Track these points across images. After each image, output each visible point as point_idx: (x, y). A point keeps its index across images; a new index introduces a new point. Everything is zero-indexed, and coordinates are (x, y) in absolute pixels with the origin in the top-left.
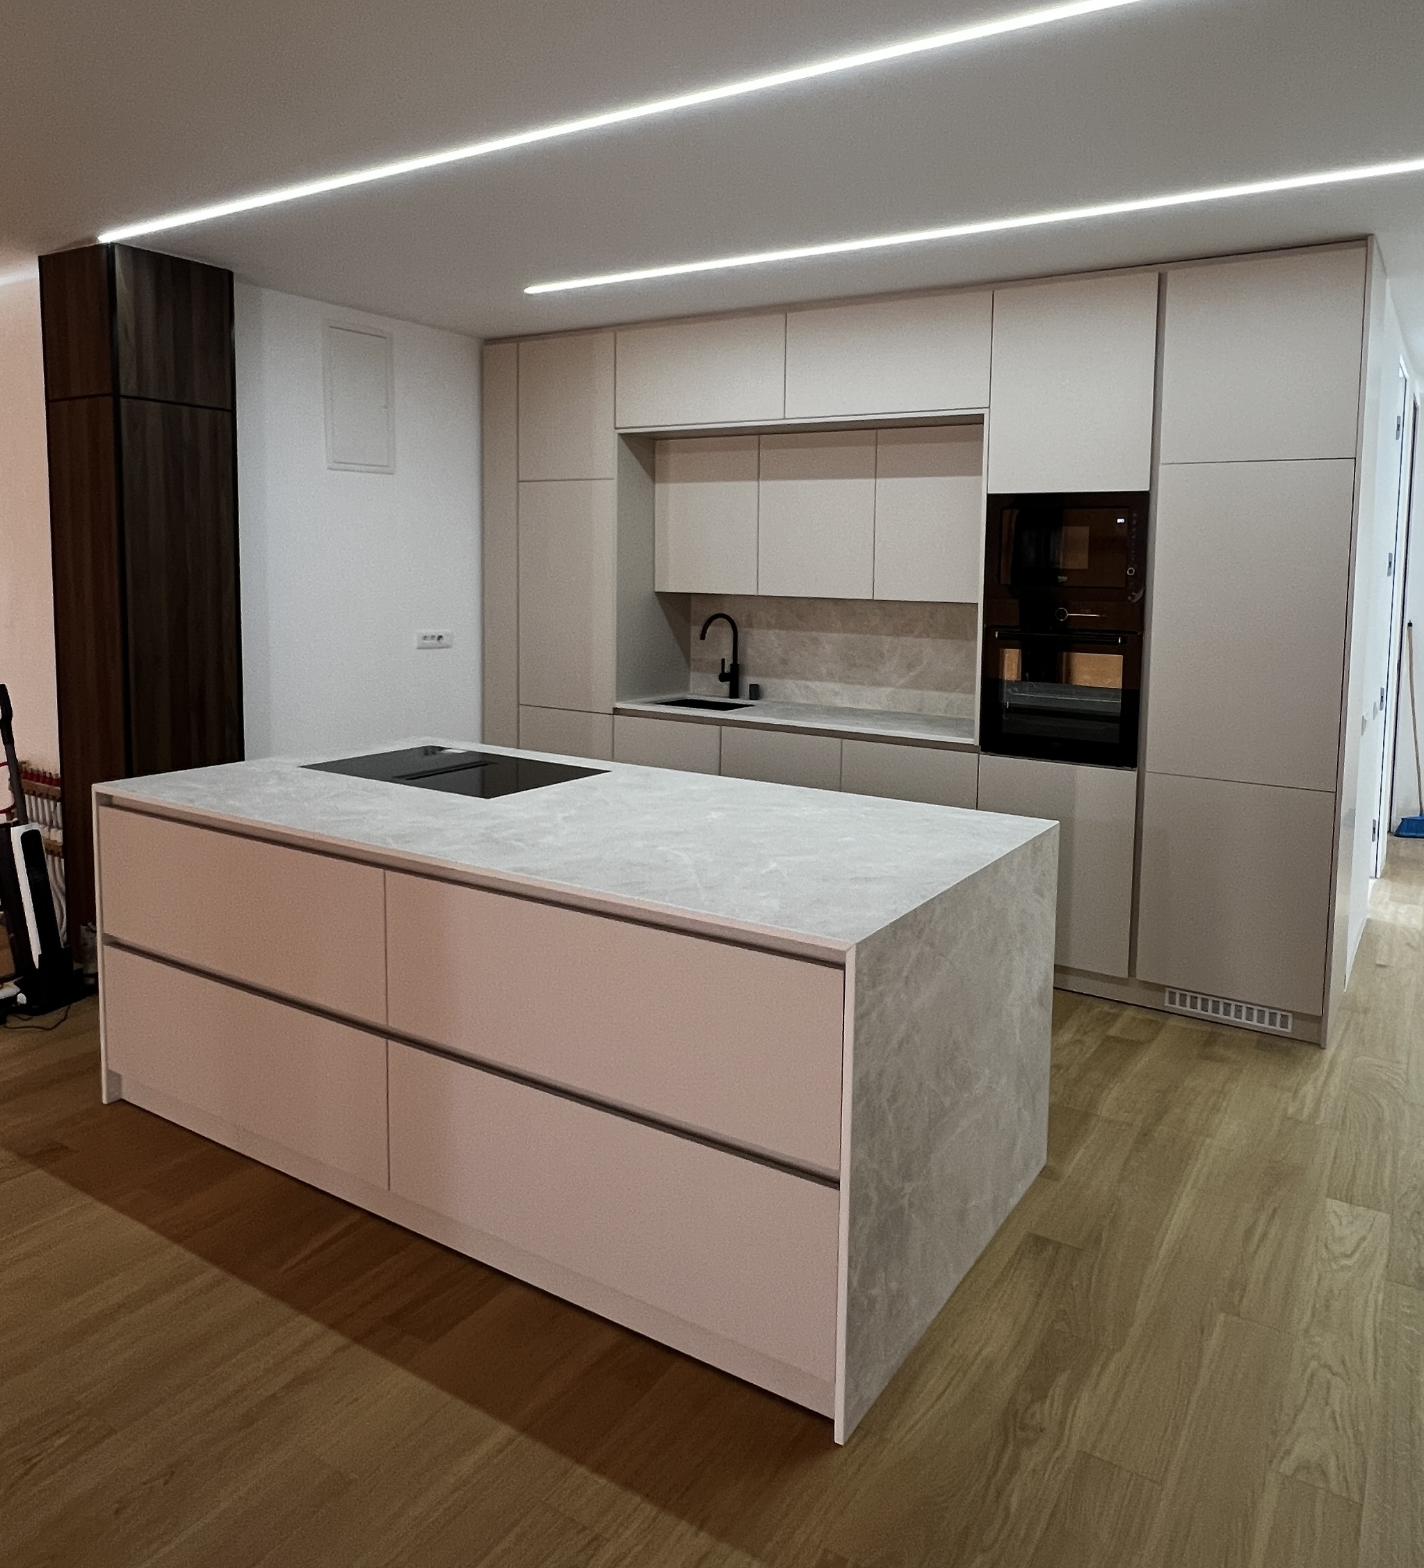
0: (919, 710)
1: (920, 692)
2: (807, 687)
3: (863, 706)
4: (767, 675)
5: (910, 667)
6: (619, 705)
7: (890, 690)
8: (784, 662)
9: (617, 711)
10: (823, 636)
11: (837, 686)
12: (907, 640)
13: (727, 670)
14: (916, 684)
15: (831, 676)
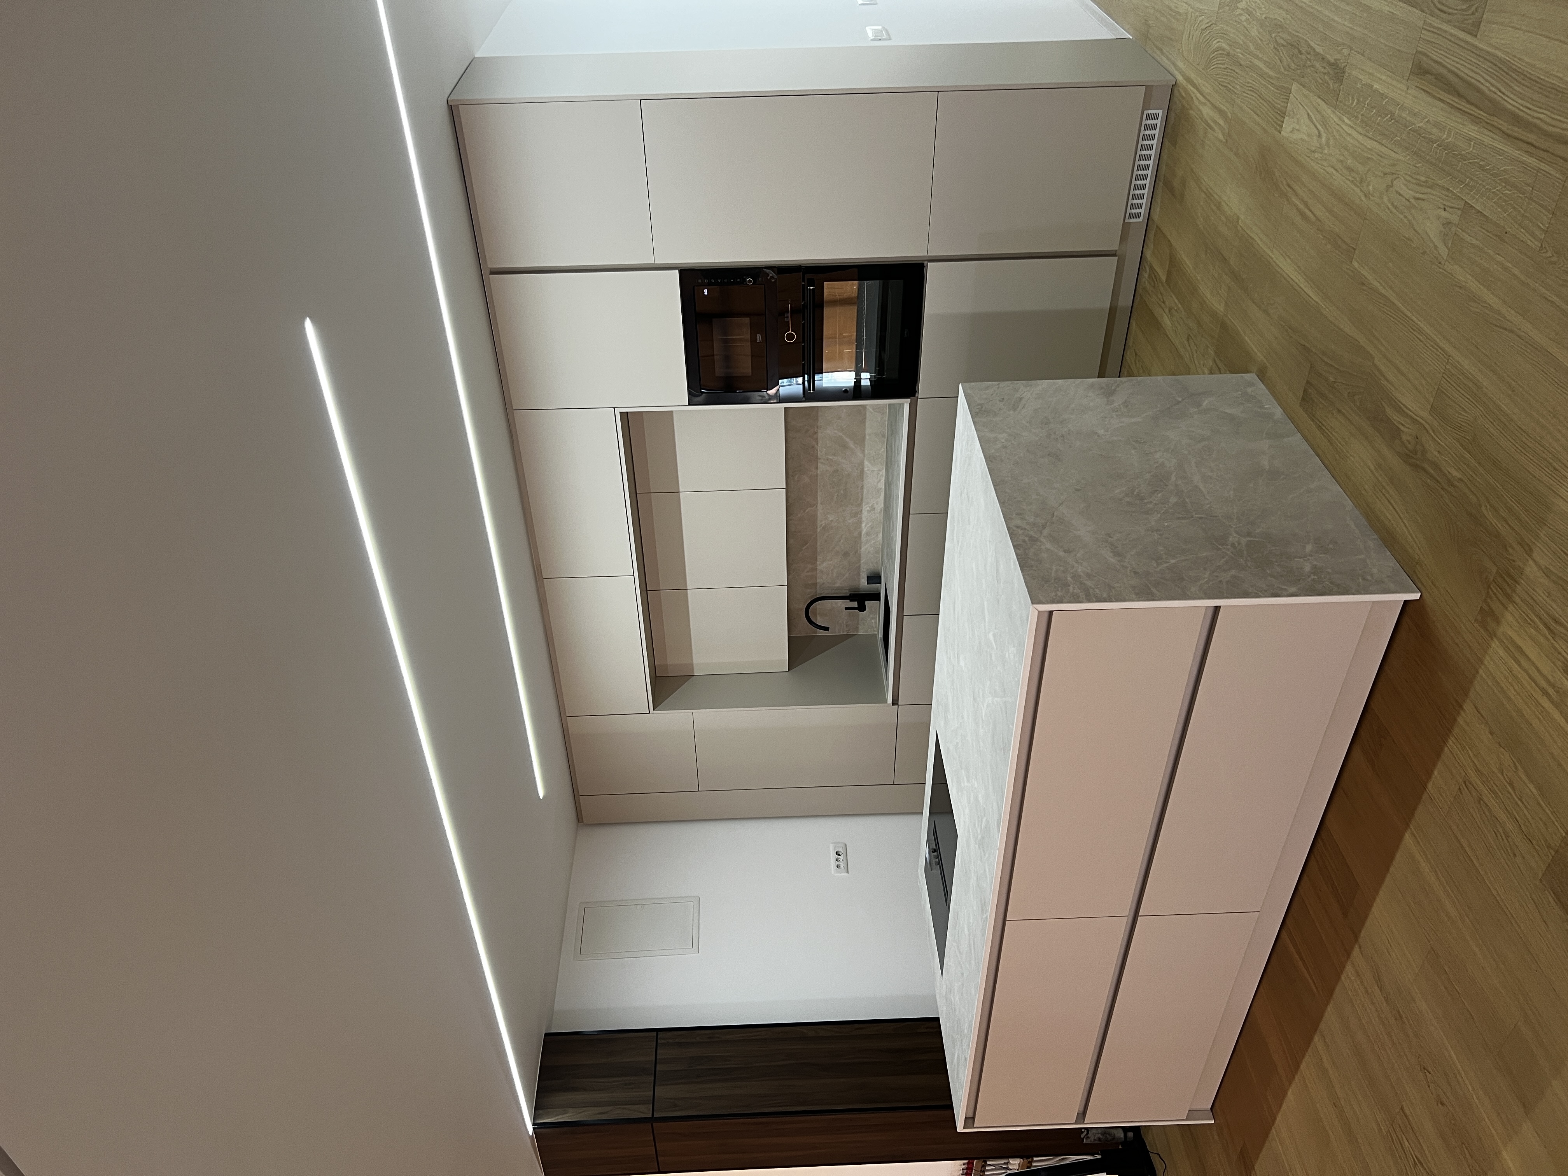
0: (883, 436)
1: (867, 437)
2: (867, 534)
3: (882, 485)
4: (859, 568)
5: (845, 446)
6: (890, 701)
7: (866, 463)
8: (846, 554)
9: (895, 702)
10: (821, 523)
11: (866, 508)
12: (821, 452)
13: (855, 604)
14: (861, 441)
15: (857, 514)
